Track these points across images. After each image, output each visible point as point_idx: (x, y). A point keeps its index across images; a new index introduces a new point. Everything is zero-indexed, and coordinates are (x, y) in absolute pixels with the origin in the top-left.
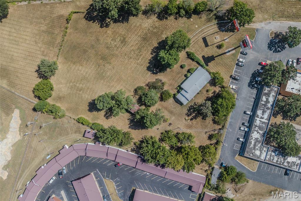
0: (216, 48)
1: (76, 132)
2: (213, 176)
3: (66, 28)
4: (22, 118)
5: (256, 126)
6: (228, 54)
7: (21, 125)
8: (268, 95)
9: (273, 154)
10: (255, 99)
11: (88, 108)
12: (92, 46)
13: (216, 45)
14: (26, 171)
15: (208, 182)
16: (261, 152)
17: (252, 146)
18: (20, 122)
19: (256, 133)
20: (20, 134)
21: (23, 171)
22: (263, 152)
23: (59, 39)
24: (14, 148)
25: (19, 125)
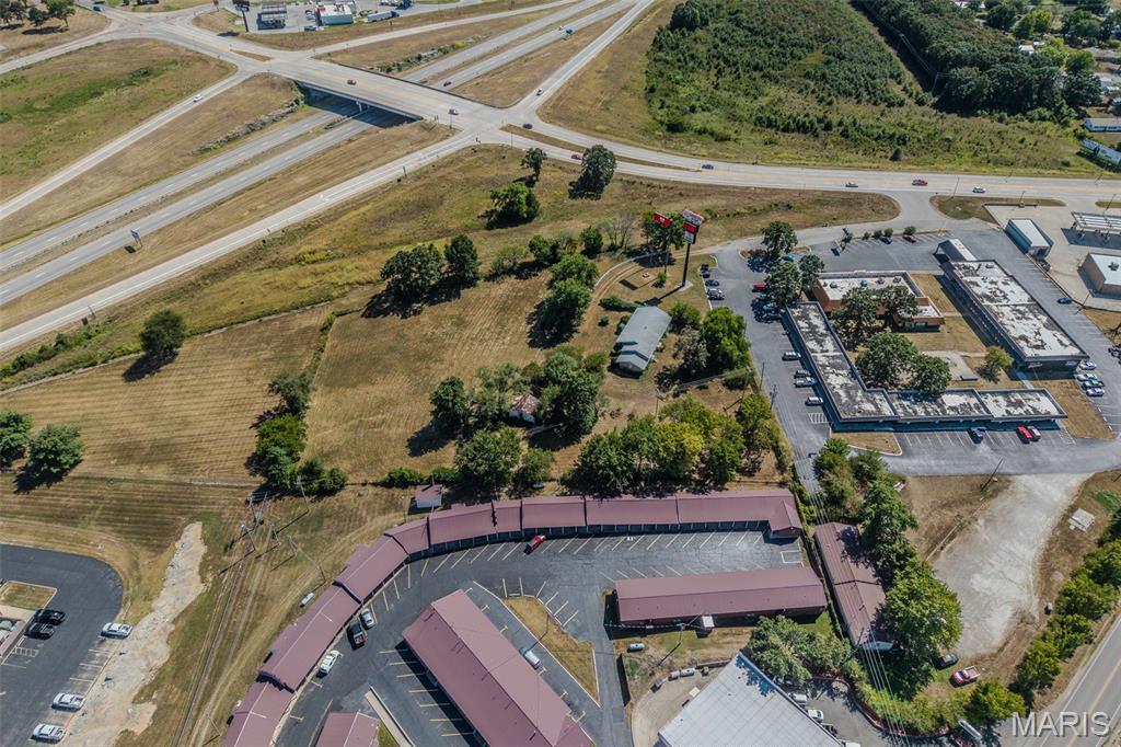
0: (654, 289)
1: (384, 511)
2: (802, 480)
4: (211, 537)
5: (824, 366)
6: (681, 290)
7: (205, 556)
8: (805, 317)
9: (905, 403)
10: (788, 335)
11: (409, 451)
12: (392, 349)
13: (651, 284)
14: (226, 673)
15: (802, 501)
16: (876, 406)
17: (844, 399)
18: (203, 550)
19: (832, 376)
20: (203, 580)
21: (216, 675)
22: (878, 402)
24: (182, 623)
25: (200, 560)
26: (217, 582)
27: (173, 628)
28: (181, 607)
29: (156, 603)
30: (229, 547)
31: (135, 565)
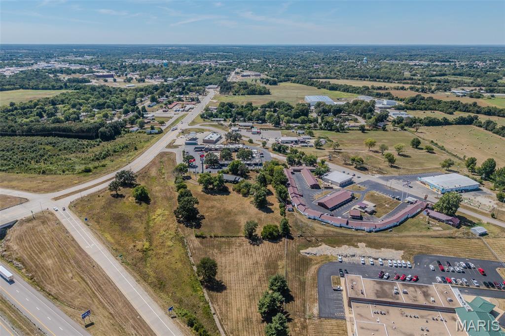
3: (211, 237)
4: (306, 247)
7: (312, 247)
18: (310, 248)
20: (321, 245)
23: (223, 239)
24: (335, 245)
25: (314, 248)
26: (321, 241)
27: (337, 247)
28: (330, 248)
29: (329, 254)
30: (309, 241)
31: (317, 264)
